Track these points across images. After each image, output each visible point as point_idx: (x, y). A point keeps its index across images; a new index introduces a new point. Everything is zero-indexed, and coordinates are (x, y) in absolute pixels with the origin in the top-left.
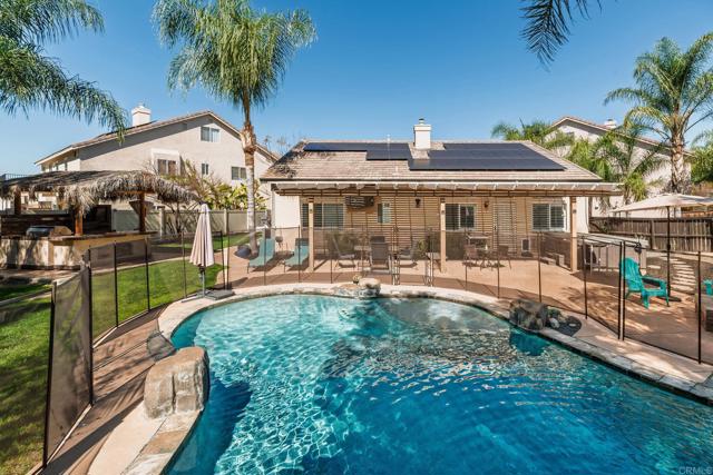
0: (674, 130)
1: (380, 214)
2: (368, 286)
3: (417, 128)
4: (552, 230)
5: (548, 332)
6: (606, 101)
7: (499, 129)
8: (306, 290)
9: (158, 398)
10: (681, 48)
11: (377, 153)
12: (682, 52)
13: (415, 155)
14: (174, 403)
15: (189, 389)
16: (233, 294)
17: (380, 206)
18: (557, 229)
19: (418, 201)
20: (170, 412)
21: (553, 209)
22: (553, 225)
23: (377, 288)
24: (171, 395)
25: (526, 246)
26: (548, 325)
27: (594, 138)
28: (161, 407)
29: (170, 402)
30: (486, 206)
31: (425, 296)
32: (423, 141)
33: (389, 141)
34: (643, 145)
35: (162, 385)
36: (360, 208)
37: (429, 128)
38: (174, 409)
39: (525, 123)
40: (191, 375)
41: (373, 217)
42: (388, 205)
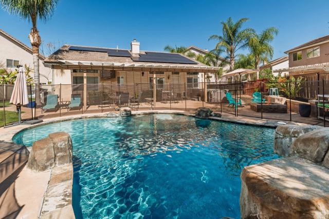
0: (231, 52)
1: (119, 82)
2: (125, 110)
3: (133, 43)
4: (194, 88)
5: (211, 117)
6: (209, 40)
7: (167, 48)
8: (89, 116)
9: (45, 159)
10: (234, 22)
11: (113, 54)
12: (234, 24)
13: (134, 55)
14: (55, 161)
15: (66, 152)
16: (42, 121)
17: (119, 78)
18: (196, 88)
19: (143, 73)
20: (53, 166)
21: (194, 79)
22: (195, 86)
23: (130, 111)
24: (54, 156)
25: (185, 95)
26: (211, 116)
27: (204, 55)
28: (48, 164)
29: (53, 160)
30: (169, 78)
31: (153, 113)
32: (136, 50)
33: (117, 48)
34: (220, 59)
35: (48, 151)
36: (108, 79)
37: (139, 44)
38: (55, 164)
39: (178, 47)
40: (66, 143)
41: (116, 83)
42: (122, 78)
